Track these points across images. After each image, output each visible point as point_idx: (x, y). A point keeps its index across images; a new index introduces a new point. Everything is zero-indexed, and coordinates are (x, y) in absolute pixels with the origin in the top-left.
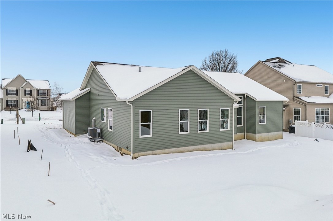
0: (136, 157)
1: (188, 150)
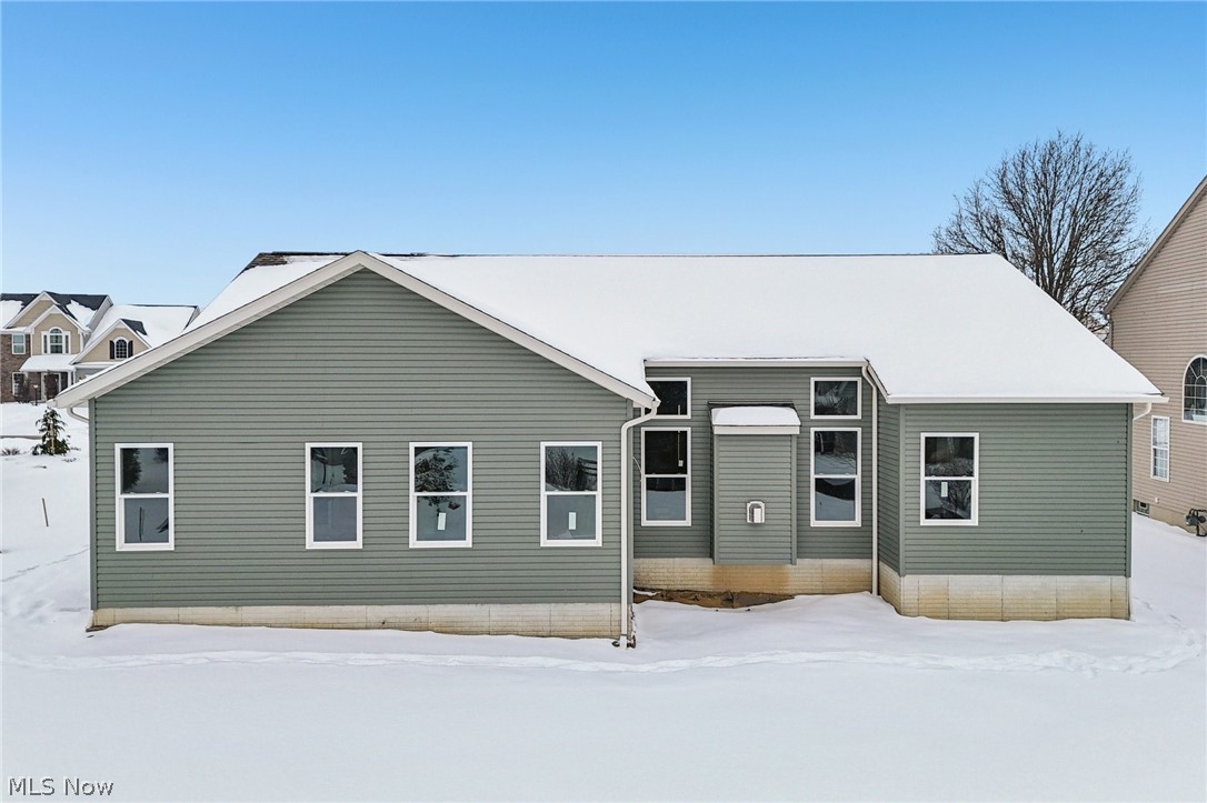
0: (105, 624)
1: (355, 620)
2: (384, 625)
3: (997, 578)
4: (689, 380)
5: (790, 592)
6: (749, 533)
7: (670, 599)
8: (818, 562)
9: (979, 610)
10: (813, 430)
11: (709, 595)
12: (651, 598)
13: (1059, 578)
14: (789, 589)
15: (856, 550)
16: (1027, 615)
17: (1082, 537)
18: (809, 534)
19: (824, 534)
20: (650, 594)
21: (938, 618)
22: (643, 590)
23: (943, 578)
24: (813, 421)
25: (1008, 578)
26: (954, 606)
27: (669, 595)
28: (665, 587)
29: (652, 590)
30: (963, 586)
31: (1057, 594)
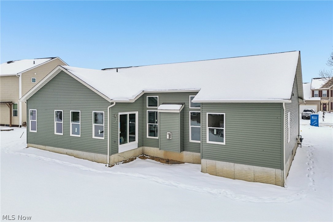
1: (62, 152)
2: (66, 154)
3: (232, 164)
4: (158, 96)
5: (184, 161)
6: (168, 142)
7: (153, 159)
8: (192, 153)
9: (226, 174)
10: (190, 112)
11: (163, 159)
12: (149, 158)
13: (255, 167)
14: (184, 160)
15: (196, 150)
16: (243, 178)
17: (263, 152)
18: (189, 144)
19: (194, 144)
20: (149, 157)
21: (213, 175)
22: (147, 156)
23: (214, 161)
24: (190, 109)
25: (236, 165)
26: (218, 171)
27: (153, 158)
28: (152, 156)
29: (149, 156)
30: (221, 165)
31: (254, 173)
